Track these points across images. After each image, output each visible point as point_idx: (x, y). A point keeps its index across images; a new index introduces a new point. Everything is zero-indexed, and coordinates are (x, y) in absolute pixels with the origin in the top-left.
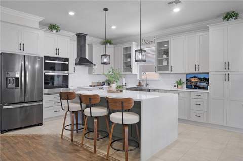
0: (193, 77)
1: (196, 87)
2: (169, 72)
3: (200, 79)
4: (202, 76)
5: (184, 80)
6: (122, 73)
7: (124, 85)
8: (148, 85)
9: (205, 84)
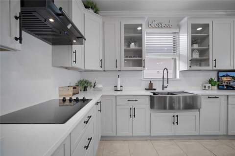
0: (224, 76)
1: (229, 87)
2: (210, 68)
3: (233, 77)
6: (123, 68)
7: (119, 88)
8: (166, 87)
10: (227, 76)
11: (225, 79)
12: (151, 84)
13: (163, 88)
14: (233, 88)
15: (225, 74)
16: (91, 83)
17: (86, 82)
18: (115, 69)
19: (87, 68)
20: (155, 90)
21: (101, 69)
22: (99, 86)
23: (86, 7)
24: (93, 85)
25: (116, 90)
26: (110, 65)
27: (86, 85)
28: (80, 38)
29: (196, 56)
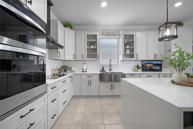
0: (147, 63)
2: (135, 59)
3: (154, 64)
4: (156, 63)
5: (140, 65)
6: (87, 59)
7: (85, 70)
8: (112, 70)
9: (158, 68)
10: (150, 63)
11: (148, 65)
12: (103, 68)
13: (110, 70)
14: (154, 70)
15: (148, 62)
16: (68, 67)
17: (66, 67)
18: (82, 59)
19: (65, 59)
20: (105, 71)
21: (74, 60)
22: (73, 69)
23: (65, 26)
24: (70, 68)
25: (83, 72)
26: (79, 58)
27: (65, 68)
28: (61, 47)
29: (128, 52)
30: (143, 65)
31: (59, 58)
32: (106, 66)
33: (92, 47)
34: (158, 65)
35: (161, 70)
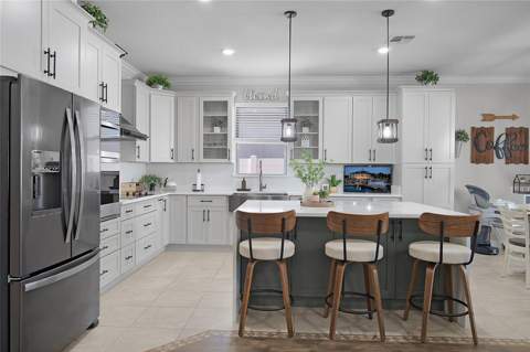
0: (358, 173)
1: (365, 188)
2: (320, 161)
3: (373, 175)
4: (377, 171)
5: (340, 177)
6: (202, 160)
7: (199, 187)
8: (265, 188)
9: (382, 184)
10: (363, 172)
11: (359, 177)
12: (244, 182)
13: (262, 188)
14: (372, 190)
15: (360, 169)
16: (160, 180)
17: (154, 178)
18: (190, 161)
19: (153, 160)
20: (249, 190)
21: (172, 161)
22: (171, 184)
24: (163, 182)
25: (194, 191)
26: (184, 157)
27: (153, 182)
28: (143, 137)
29: (306, 144)
30: (346, 177)
31: (137, 160)
32: (251, 176)
33: (217, 130)
34: (381, 176)
35: (388, 190)
